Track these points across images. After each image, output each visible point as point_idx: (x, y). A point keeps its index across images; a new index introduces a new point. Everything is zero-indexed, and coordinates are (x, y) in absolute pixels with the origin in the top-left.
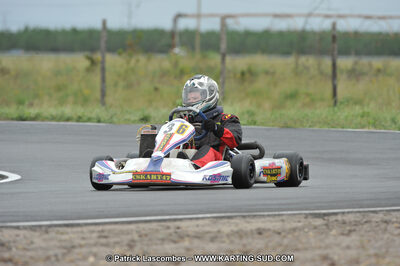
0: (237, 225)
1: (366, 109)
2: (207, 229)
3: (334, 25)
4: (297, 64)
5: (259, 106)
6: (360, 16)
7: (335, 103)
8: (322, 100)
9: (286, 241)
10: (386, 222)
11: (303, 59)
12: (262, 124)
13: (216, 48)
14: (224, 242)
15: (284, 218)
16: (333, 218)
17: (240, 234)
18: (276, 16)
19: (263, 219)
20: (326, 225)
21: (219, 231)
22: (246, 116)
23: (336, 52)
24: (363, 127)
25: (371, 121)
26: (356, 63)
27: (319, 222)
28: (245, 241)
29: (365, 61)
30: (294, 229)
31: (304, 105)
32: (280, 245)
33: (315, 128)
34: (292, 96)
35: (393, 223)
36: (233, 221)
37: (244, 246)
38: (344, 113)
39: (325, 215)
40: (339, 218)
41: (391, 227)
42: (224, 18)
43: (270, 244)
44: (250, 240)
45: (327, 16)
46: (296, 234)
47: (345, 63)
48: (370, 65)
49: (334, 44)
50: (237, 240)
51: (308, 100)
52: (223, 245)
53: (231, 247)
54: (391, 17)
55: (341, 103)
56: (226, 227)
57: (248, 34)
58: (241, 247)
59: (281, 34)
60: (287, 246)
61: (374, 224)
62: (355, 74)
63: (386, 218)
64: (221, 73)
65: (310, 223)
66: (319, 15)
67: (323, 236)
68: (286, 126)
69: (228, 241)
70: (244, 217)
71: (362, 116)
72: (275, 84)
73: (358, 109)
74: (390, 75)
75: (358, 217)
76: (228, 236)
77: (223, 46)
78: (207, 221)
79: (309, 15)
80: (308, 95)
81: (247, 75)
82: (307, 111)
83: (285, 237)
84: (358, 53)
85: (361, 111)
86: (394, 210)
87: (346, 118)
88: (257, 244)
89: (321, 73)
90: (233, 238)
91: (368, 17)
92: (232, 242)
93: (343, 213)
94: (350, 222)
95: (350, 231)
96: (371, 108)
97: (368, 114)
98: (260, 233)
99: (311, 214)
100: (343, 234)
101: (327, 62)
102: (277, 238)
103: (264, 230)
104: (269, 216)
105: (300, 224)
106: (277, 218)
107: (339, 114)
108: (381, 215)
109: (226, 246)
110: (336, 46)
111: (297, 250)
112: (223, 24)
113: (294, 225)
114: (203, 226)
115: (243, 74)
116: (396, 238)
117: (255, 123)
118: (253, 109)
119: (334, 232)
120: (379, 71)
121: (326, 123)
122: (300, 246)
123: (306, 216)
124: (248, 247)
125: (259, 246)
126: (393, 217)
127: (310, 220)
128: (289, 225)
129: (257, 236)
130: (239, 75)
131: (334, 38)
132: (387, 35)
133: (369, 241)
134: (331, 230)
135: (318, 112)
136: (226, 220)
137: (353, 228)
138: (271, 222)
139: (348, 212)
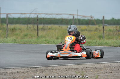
0: (11, 70)
1: (46, 39)
2: (3, 72)
3: (37, 16)
4: (27, 27)
5: (17, 38)
6: (44, 14)
7: (38, 37)
8: (34, 36)
9: (25, 75)
10: (52, 69)
11: (29, 25)
12: (18, 43)
13: (5, 23)
14: (8, 75)
15: (24, 68)
16: (38, 68)
17: (12, 73)
18: (22, 14)
19: (19, 69)
20: (36, 70)
21: (7, 72)
22: (14, 41)
23: (38, 24)
24: (45, 44)
25: (48, 42)
26: (43, 26)
27: (34, 69)
28: (14, 75)
29: (46, 26)
30: (27, 72)
31: (29, 38)
32: (24, 76)
33: (33, 44)
34: (26, 35)
35: (54, 69)
36: (10, 69)
37: (14, 76)
38: (40, 40)
39: (36, 67)
40: (40, 68)
41: (54, 71)
42: (7, 14)
43: (21, 76)
44: (15, 75)
45: (35, 14)
46: (28, 73)
47: (41, 26)
48: (47, 27)
49: (38, 21)
50: (12, 75)
51: (30, 36)
52: (8, 76)
53: (10, 77)
54: (53, 14)
55: (40, 37)
56: (9, 71)
57: (14, 19)
58: (13, 77)
59: (23, 19)
60: (25, 76)
61: (49, 70)
62: (43, 29)
63: (52, 68)
64: (7, 29)
65: (32, 70)
66: (33, 14)
67: (35, 73)
68: (25, 44)
69: (9, 75)
70: (13, 68)
71: (45, 41)
72: (22, 32)
73: (44, 39)
74: (53, 30)
75: (45, 68)
76: (9, 74)
77: (7, 22)
78: (3, 70)
79: (31, 13)
80: (30, 35)
81: (14, 30)
82: (30, 39)
83: (25, 74)
84: (44, 24)
85: (45, 39)
86: (55, 66)
87: (41, 41)
88: (17, 75)
89: (34, 29)
90: (10, 74)
91: (47, 14)
92: (10, 75)
93: (41, 67)
94: (43, 70)
95: (43, 72)
96: (48, 38)
97: (47, 40)
98: (18, 73)
99: (32, 67)
100: (41, 73)
101: (36, 26)
102: (23, 74)
103: (19, 72)
104: (20, 68)
105: (29, 70)
106: (23, 69)
107: (39, 40)
108: (51, 67)
109: (9, 76)
110: (38, 22)
111: (28, 77)
112: (7, 16)
113: (27, 70)
114: (2, 71)
115: (13, 29)
116: (55, 74)
117: (16, 43)
118: (16, 39)
119: (38, 72)
120: (50, 28)
121: (36, 43)
122: (29, 76)
123: (31, 68)
124: (15, 77)
125: (18, 76)
126: (54, 68)
127: (32, 69)
128: (26, 71)
129: (17, 74)
130: (11, 30)
131: (38, 20)
132: (52, 19)
133: (48, 74)
134: (37, 72)
135: (33, 39)
136: (8, 69)
137: (44, 71)
138: (21, 69)
139: (42, 67)
